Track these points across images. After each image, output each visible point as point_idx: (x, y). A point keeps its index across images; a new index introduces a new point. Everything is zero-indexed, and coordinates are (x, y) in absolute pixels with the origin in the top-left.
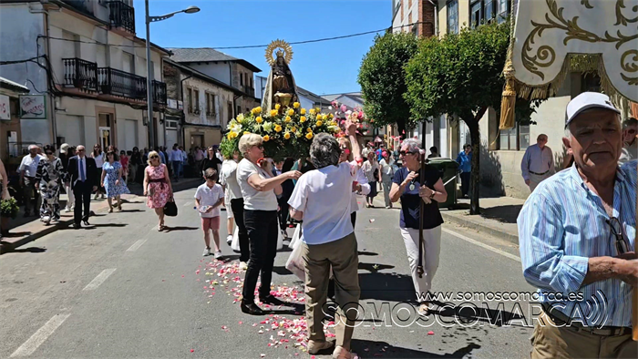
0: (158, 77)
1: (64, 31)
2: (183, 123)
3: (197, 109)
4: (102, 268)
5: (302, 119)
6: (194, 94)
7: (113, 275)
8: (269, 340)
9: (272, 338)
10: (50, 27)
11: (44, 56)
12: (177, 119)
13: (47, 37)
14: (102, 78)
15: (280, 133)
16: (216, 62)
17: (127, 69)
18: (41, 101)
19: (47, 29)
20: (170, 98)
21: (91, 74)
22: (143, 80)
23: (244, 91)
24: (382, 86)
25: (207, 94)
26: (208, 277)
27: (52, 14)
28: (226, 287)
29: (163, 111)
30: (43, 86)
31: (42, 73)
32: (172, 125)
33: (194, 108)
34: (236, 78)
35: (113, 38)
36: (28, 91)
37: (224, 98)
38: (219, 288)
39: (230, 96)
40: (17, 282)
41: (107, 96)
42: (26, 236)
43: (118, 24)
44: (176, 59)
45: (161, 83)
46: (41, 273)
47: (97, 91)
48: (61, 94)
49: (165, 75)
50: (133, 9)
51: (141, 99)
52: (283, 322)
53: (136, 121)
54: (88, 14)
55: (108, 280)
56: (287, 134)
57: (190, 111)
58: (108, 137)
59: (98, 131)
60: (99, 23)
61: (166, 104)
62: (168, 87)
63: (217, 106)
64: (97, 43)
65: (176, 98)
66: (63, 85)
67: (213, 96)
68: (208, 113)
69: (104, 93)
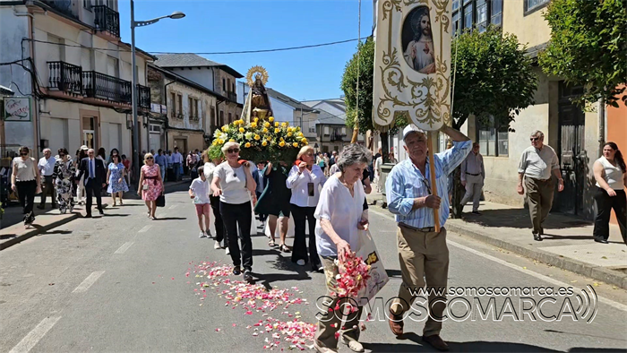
0: (142, 81)
1: (49, 34)
2: (167, 127)
3: (181, 113)
4: (90, 270)
5: (276, 131)
6: (177, 99)
7: (102, 277)
8: (264, 342)
9: (266, 340)
10: (35, 30)
11: (29, 59)
12: (161, 123)
13: (32, 40)
14: (86, 81)
15: (258, 141)
16: (199, 68)
17: (111, 73)
18: (25, 103)
19: (32, 32)
20: (154, 102)
21: (76, 77)
22: (128, 84)
23: (227, 96)
24: (365, 92)
25: (190, 99)
26: (199, 280)
27: (37, 17)
28: (217, 290)
29: (147, 114)
30: (28, 89)
31: (27, 76)
32: (156, 129)
33: (177, 112)
34: (219, 83)
35: (97, 42)
36: (13, 93)
37: (206, 103)
38: (210, 290)
39: (213, 101)
40: (4, 285)
41: (92, 99)
42: (11, 238)
43: (103, 28)
44: (159, 64)
45: (145, 87)
46: (29, 275)
47: (81, 94)
48: (45, 97)
49: (149, 79)
50: (118, 14)
51: (125, 102)
52: (277, 324)
53: (119, 125)
54: (73, 17)
55: (97, 283)
56: (264, 142)
57: (174, 115)
58: (92, 140)
59: (82, 134)
60: (85, 27)
61: (150, 108)
62: (152, 92)
63: (200, 111)
64: (82, 46)
65: (160, 103)
66: (48, 88)
67: (196, 101)
68: (191, 118)
69: (89, 96)
